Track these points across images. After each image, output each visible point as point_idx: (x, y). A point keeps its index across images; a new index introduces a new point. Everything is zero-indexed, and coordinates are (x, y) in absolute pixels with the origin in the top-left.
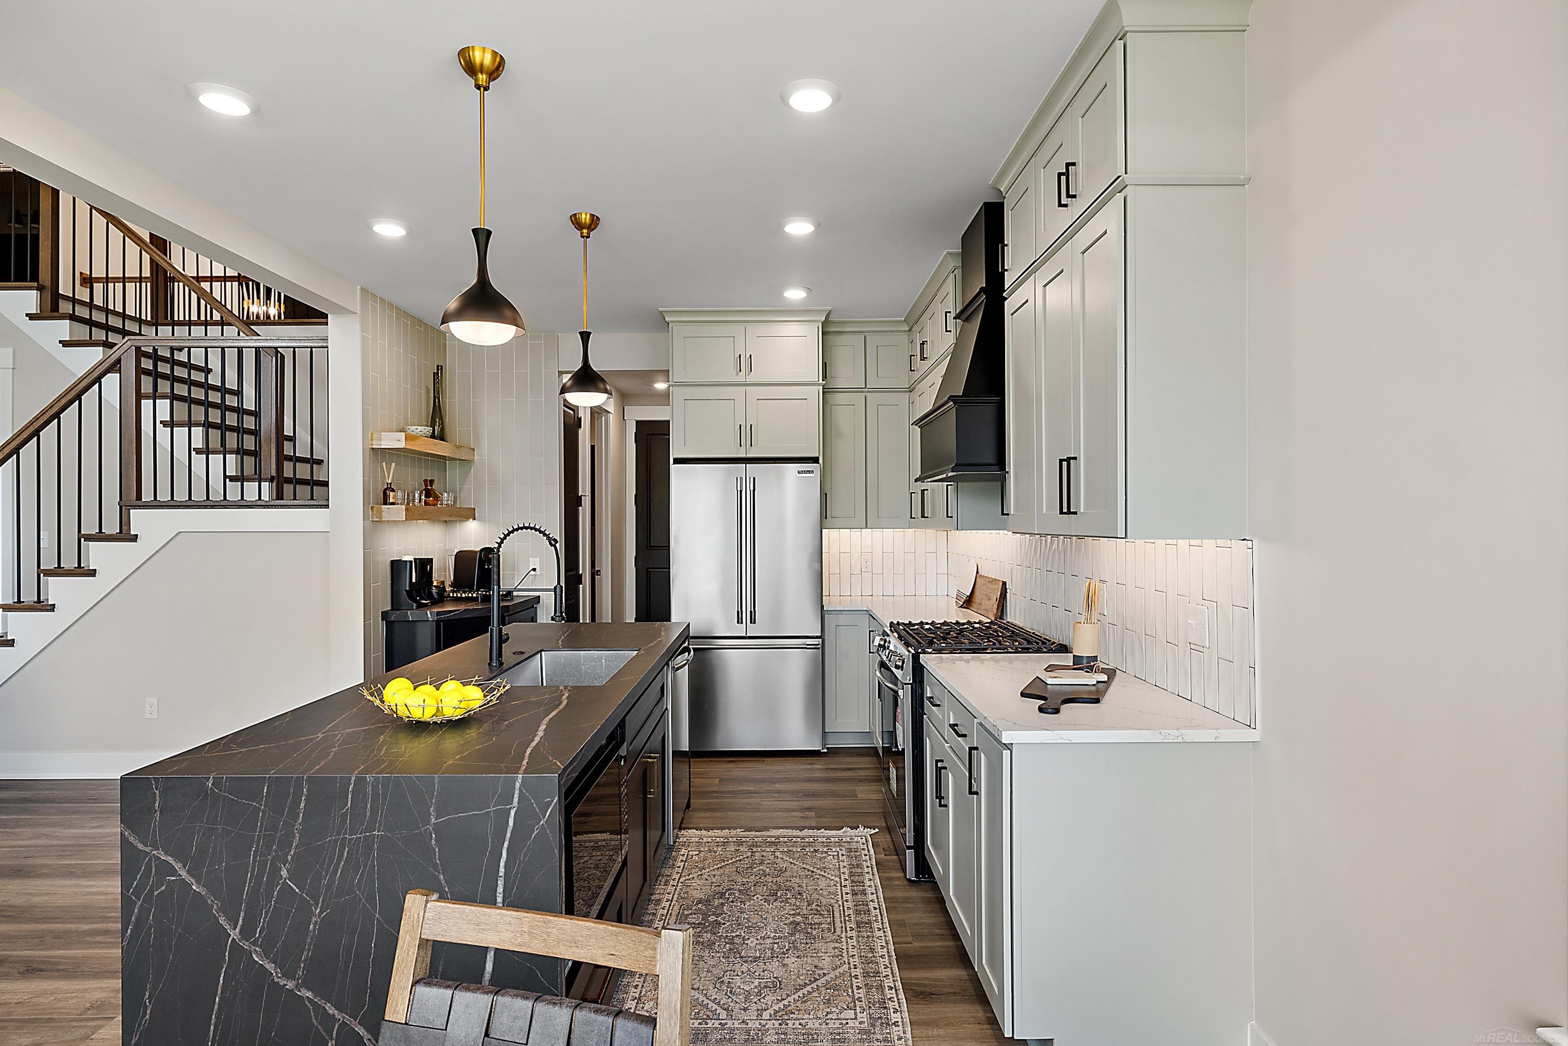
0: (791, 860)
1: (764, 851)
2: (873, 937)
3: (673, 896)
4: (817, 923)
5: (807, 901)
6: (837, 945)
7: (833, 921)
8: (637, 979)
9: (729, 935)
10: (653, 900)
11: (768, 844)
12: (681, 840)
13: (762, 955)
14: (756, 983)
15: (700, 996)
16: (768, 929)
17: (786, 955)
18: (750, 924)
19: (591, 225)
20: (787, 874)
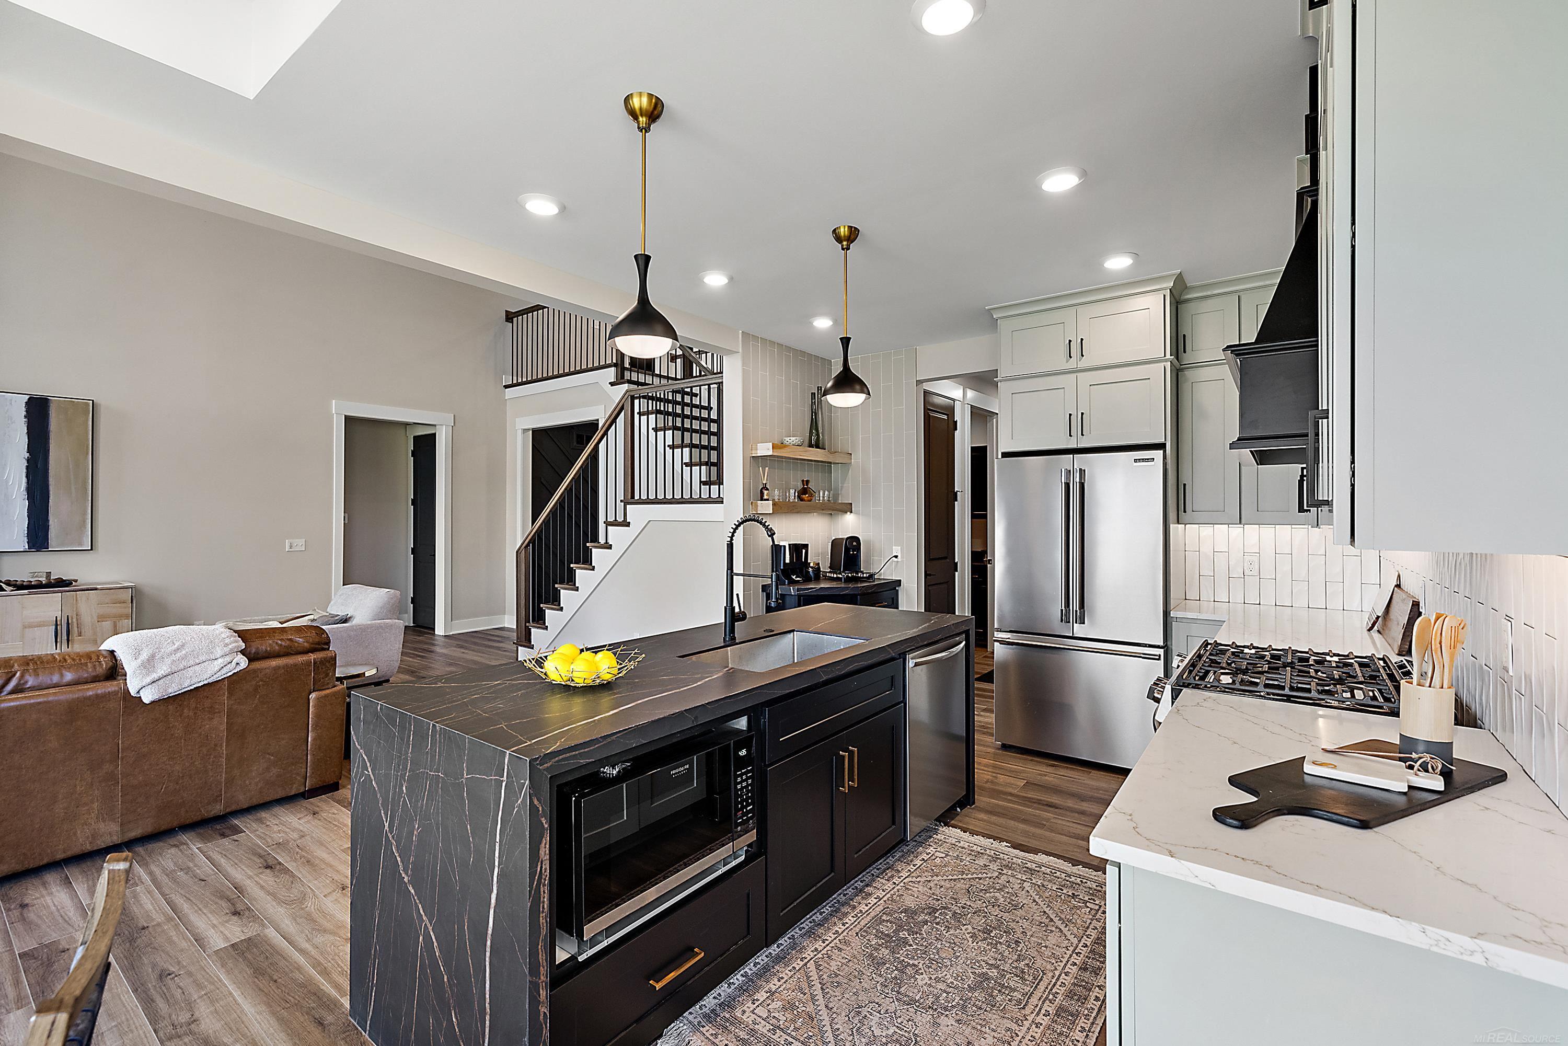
0: (1037, 898)
1: (1013, 876)
2: (1067, 1037)
3: (886, 895)
4: (1011, 988)
5: (1019, 955)
6: (1014, 1027)
7: (1032, 993)
8: (787, 971)
9: (906, 960)
10: (865, 892)
11: (1025, 869)
12: (939, 837)
13: (922, 1000)
14: (891, 1032)
15: (827, 1019)
16: (951, 971)
17: (947, 1013)
18: (937, 957)
19: (850, 236)
20: (1020, 913)
